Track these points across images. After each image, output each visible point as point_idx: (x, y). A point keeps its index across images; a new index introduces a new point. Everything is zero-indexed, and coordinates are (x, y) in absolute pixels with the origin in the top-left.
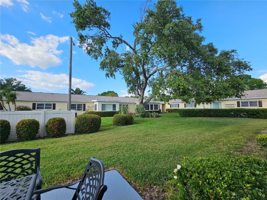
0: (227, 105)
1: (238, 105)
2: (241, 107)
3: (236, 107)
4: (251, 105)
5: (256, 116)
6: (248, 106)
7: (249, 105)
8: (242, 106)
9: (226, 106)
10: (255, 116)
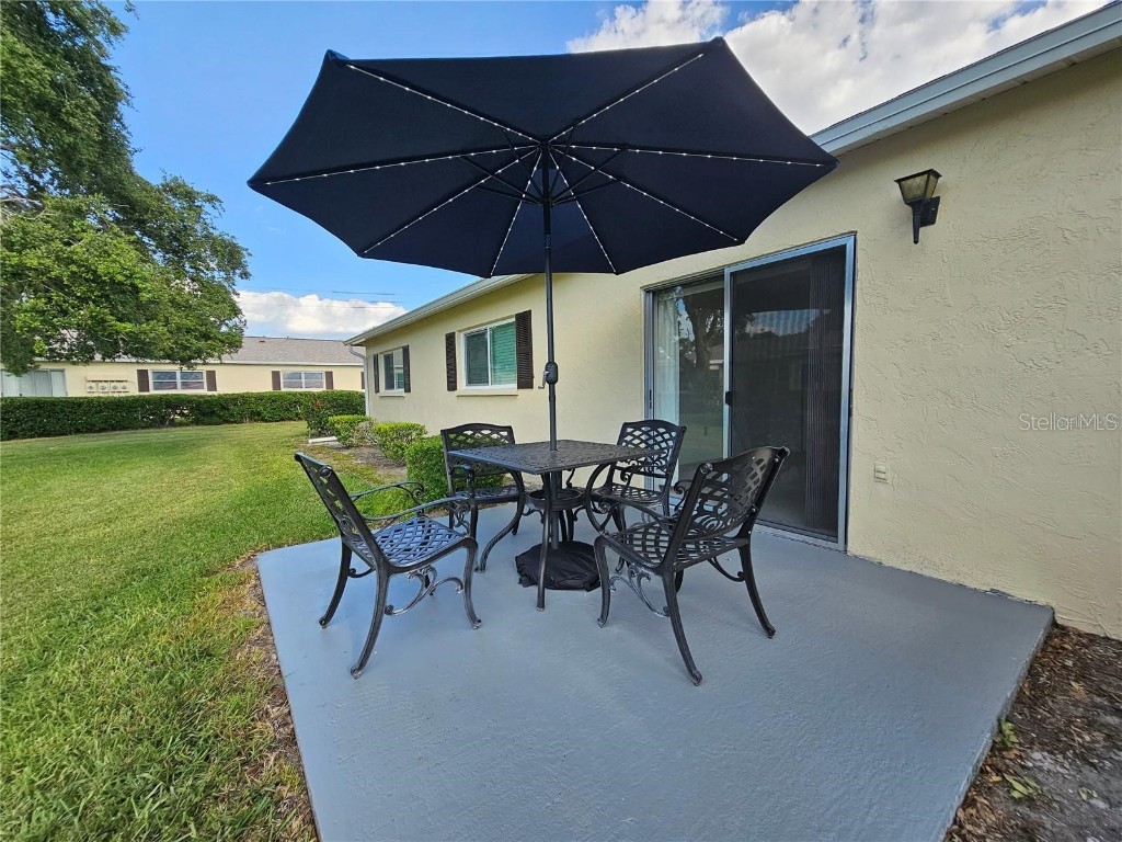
0: (93, 385)
1: (143, 385)
2: (152, 392)
3: (133, 390)
4: (185, 385)
5: (219, 417)
6: (175, 388)
7: (179, 385)
8: (156, 389)
9: (91, 388)
10: (215, 419)
